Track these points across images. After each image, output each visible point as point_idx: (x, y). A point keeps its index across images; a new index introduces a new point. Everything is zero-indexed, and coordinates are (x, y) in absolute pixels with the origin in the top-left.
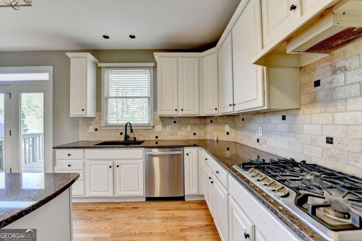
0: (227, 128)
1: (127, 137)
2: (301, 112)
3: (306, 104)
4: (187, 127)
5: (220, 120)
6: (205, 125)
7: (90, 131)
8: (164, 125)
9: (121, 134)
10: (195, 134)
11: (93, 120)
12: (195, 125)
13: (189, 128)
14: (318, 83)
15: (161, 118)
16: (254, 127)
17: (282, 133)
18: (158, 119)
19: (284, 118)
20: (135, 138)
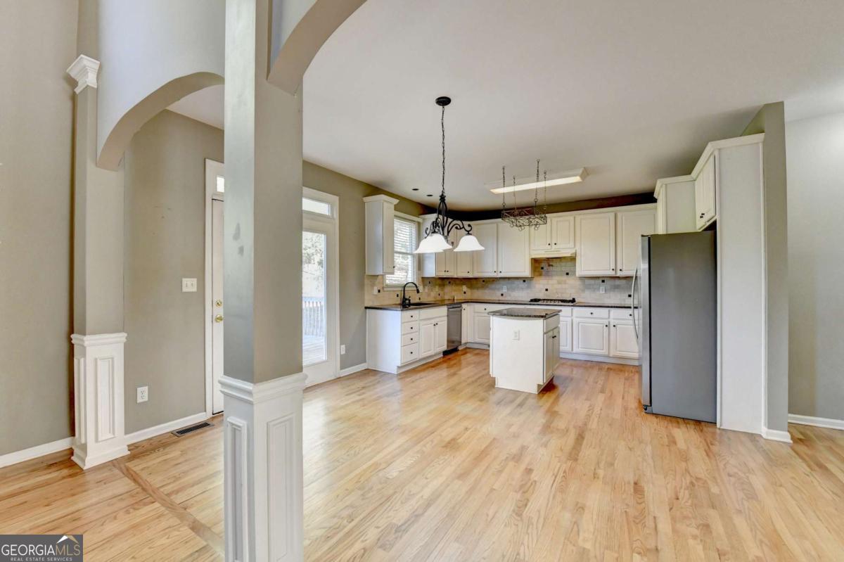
0: (465, 288)
1: (404, 299)
2: (535, 279)
3: (537, 276)
4: (435, 287)
5: (458, 282)
6: (444, 285)
7: (374, 293)
8: (425, 286)
9: (398, 296)
10: (439, 295)
11: (377, 279)
12: (440, 285)
13: (437, 288)
14: (542, 268)
15: (423, 278)
16: (498, 286)
17: (522, 289)
18: (421, 279)
19: (524, 281)
20: (410, 300)
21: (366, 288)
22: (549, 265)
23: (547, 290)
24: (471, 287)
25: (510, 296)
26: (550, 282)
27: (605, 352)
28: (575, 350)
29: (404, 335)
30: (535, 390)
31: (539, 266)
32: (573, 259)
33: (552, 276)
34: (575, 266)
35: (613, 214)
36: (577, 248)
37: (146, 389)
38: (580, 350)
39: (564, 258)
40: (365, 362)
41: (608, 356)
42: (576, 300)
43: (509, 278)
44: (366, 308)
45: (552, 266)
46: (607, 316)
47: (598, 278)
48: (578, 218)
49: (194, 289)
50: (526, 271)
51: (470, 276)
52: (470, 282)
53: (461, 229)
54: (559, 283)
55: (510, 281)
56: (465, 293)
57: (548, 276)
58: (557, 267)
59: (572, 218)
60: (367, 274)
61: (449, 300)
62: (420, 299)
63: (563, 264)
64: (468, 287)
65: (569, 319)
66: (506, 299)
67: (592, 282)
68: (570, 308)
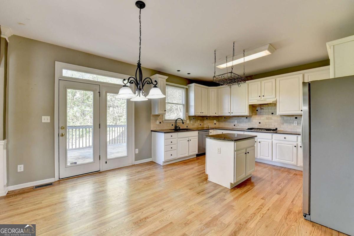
0: (215, 122)
1: (176, 127)
2: (252, 117)
3: (254, 115)
4: (198, 121)
5: (211, 118)
6: (204, 120)
7: (157, 124)
8: (190, 120)
9: (172, 125)
10: (200, 125)
11: (159, 117)
12: (201, 120)
13: (199, 122)
14: (257, 110)
15: (189, 116)
16: (232, 121)
17: (246, 122)
18: (188, 117)
19: (247, 118)
20: (180, 127)
21: (151, 121)
22: (261, 109)
23: (260, 123)
24: (219, 121)
25: (239, 126)
26: (262, 118)
27: (294, 163)
28: (274, 160)
29: (166, 145)
30: (229, 187)
31: (254, 109)
32: (274, 104)
33: (263, 115)
34: (276, 109)
35: (302, 75)
36: (277, 98)
37: (22, 166)
38: (277, 160)
39: (270, 104)
40: (151, 157)
41: (296, 166)
42: (278, 129)
43: (238, 116)
44: (152, 131)
45: (263, 109)
46: (296, 140)
47: (293, 116)
48: (278, 80)
49: (49, 121)
50: (246, 112)
51: (217, 115)
52: (218, 118)
53: (150, 84)
54: (267, 119)
55: (239, 118)
56: (215, 124)
57: (260, 115)
58: (266, 109)
59: (274, 80)
60: (152, 114)
61: (207, 127)
62: (187, 127)
63: (270, 108)
64: (217, 121)
65: (270, 141)
66: (236, 127)
67: (289, 118)
68: (271, 134)
